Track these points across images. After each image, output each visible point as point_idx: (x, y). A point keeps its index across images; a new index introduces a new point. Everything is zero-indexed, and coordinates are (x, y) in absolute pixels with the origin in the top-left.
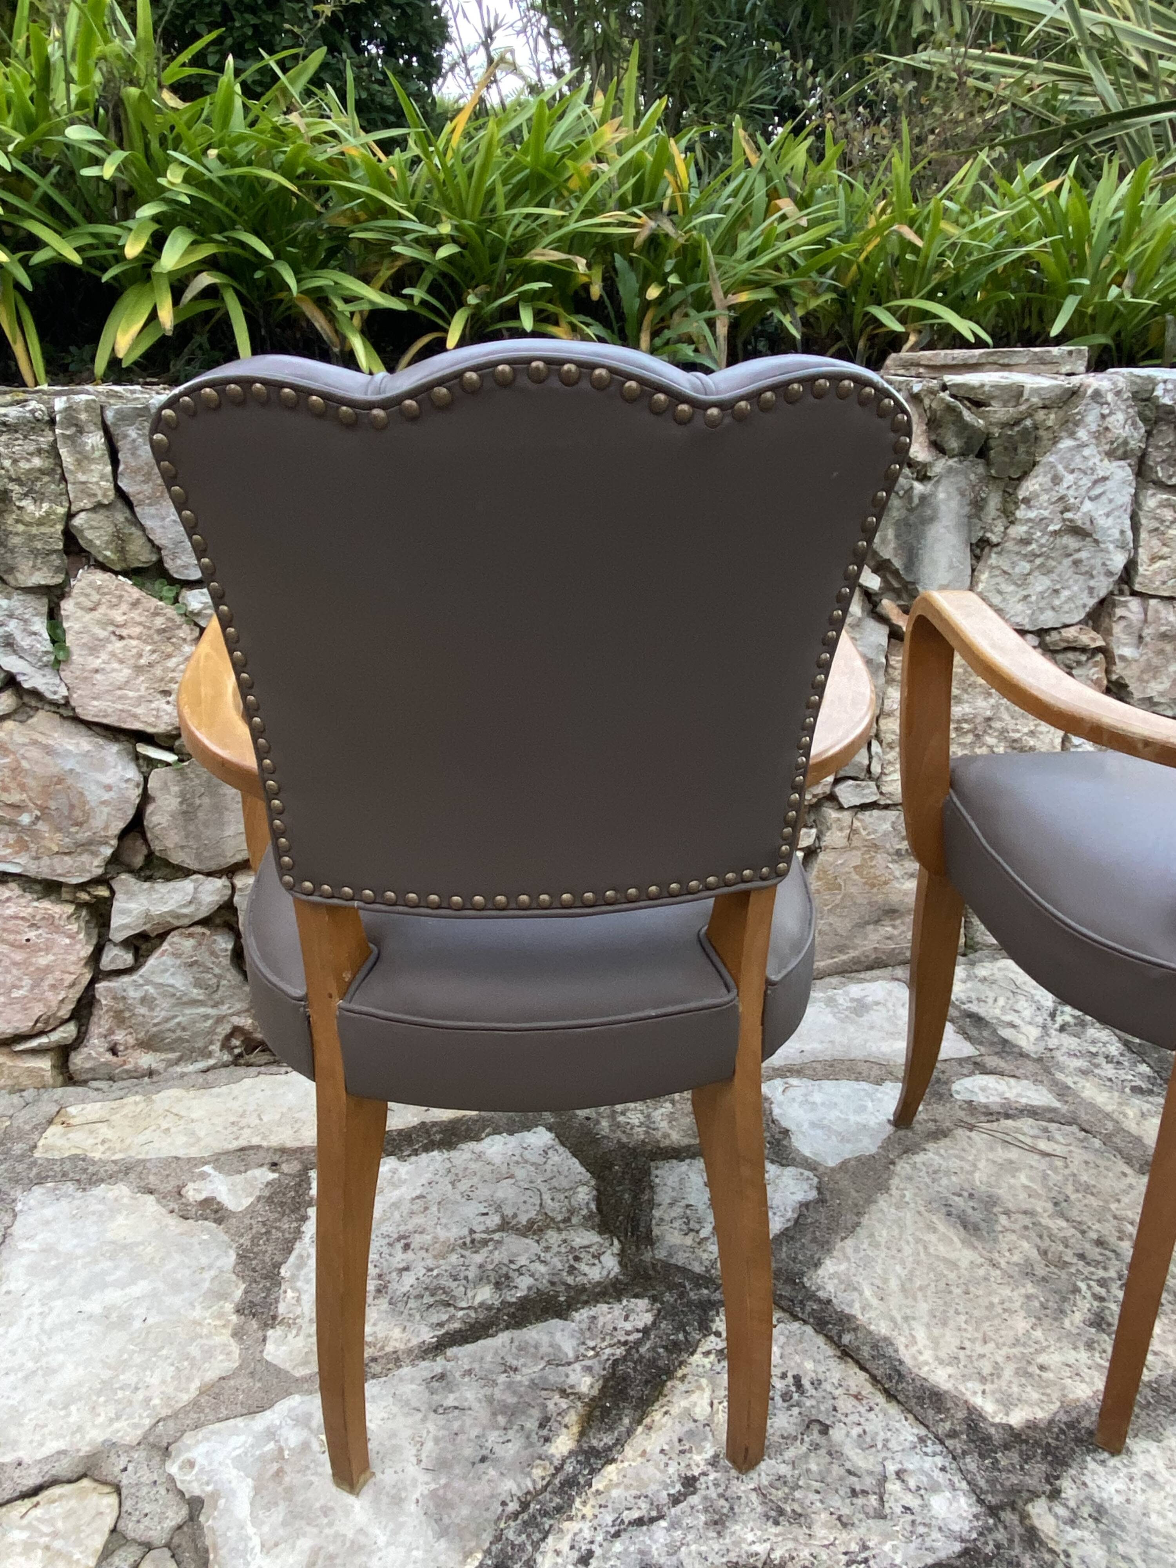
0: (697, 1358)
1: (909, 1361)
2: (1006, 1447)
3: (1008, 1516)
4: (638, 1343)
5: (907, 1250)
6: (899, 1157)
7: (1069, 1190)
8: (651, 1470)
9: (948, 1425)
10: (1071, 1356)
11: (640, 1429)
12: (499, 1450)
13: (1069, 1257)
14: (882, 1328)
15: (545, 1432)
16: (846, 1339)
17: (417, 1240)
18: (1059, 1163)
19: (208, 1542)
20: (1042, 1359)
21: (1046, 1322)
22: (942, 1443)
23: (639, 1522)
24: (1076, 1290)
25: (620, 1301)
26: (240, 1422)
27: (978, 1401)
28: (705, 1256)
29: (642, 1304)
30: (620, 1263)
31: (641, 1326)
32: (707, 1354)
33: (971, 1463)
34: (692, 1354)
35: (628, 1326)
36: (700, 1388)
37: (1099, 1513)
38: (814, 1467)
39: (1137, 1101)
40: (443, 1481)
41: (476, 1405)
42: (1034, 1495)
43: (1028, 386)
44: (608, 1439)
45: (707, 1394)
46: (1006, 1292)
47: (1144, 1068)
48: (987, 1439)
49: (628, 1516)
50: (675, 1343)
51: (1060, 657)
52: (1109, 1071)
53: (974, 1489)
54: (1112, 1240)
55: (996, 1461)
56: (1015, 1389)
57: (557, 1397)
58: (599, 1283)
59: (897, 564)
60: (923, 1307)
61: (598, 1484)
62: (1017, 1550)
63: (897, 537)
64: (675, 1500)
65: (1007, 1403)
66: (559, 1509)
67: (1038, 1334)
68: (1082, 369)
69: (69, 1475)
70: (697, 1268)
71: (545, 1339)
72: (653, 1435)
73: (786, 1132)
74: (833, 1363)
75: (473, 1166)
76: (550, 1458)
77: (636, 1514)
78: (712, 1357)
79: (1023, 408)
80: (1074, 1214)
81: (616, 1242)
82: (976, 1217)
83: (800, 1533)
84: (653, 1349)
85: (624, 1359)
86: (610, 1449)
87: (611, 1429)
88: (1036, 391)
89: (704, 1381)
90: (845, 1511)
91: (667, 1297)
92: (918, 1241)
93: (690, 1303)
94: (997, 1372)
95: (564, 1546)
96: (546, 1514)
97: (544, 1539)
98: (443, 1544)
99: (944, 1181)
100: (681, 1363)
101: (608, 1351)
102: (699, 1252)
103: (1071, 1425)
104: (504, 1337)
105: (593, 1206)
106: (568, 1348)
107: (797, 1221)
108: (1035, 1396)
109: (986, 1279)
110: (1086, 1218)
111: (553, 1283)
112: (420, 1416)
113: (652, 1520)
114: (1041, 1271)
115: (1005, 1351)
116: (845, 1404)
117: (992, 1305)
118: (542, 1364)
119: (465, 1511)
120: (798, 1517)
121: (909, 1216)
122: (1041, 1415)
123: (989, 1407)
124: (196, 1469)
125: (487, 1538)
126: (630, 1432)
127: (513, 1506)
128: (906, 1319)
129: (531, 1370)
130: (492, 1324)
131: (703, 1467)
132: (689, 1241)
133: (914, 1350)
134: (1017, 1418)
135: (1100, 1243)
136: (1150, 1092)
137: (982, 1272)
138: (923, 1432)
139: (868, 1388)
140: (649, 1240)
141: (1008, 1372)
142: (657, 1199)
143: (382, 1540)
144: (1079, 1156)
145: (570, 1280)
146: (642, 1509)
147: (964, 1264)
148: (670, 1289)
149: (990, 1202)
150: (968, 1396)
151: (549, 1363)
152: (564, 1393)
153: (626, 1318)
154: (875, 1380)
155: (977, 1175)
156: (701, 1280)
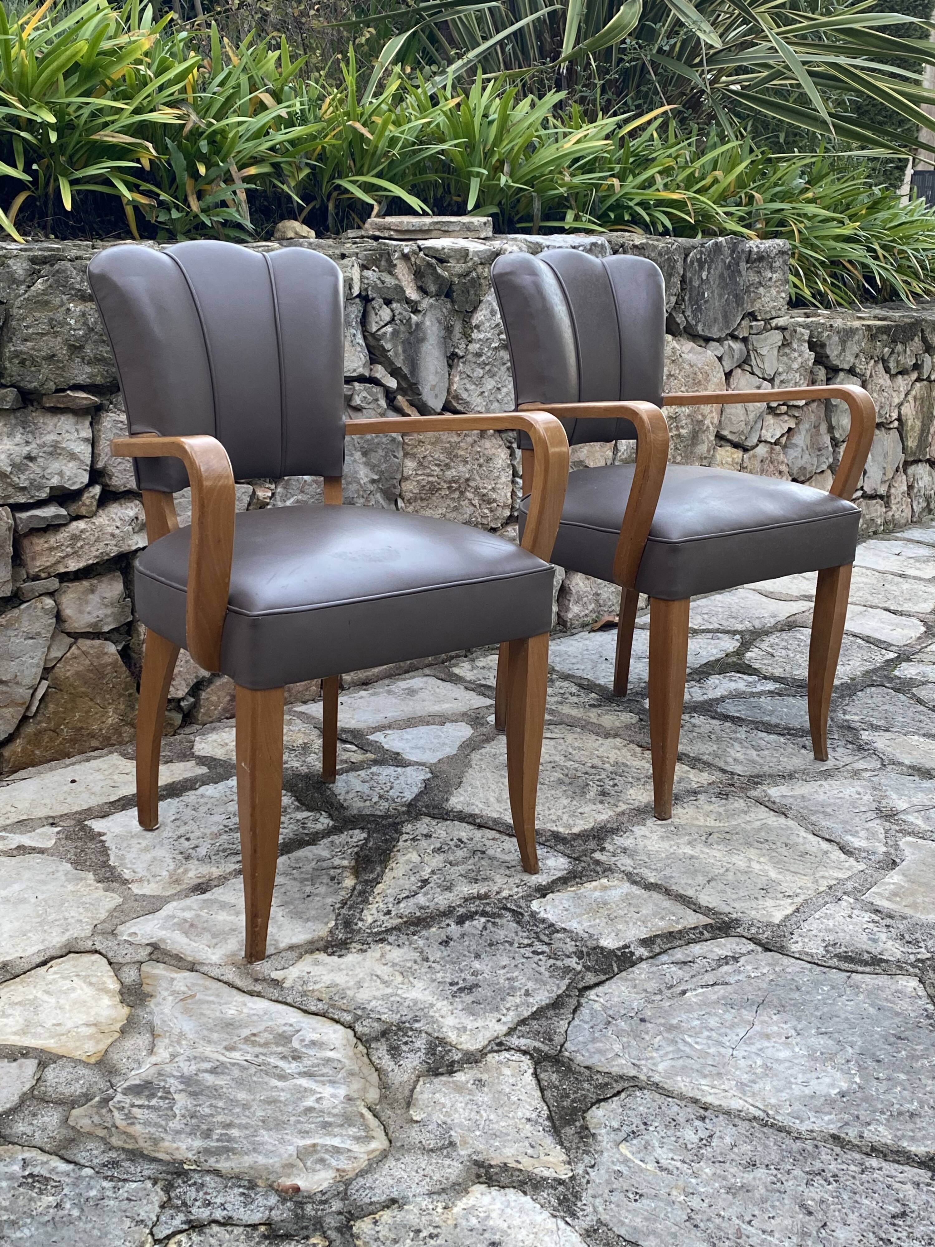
0: (401, 843)
2: (574, 840)
3: (584, 858)
4: (365, 844)
5: (493, 787)
6: (471, 751)
7: (571, 750)
8: (401, 882)
9: (544, 838)
10: (594, 807)
11: (387, 870)
12: (315, 892)
13: (579, 774)
14: (495, 815)
15: (336, 881)
16: (478, 821)
17: (191, 836)
18: (562, 741)
19: (175, 952)
20: (580, 810)
21: (577, 798)
22: (543, 845)
23: (407, 897)
24: (588, 785)
25: (342, 833)
26: (149, 917)
27: (555, 829)
28: (381, 808)
29: (357, 832)
30: (332, 820)
31: (362, 838)
32: (406, 841)
33: (561, 847)
34: (398, 842)
35: (354, 840)
36: (409, 852)
37: (625, 850)
38: (485, 864)
39: (594, 710)
42: (594, 851)
43: (471, 250)
44: (372, 876)
45: (415, 853)
46: (553, 792)
47: (593, 695)
48: (564, 839)
49: (400, 897)
50: (386, 840)
51: (503, 435)
52: (575, 699)
53: (565, 855)
54: (600, 764)
55: (572, 846)
56: (571, 822)
57: (332, 870)
58: (325, 829)
59: (406, 370)
61: (376, 891)
62: (592, 867)
63: (404, 351)
64: (421, 888)
65: (570, 827)
66: (363, 901)
67: (575, 803)
68: (490, 234)
69: (60, 954)
70: (378, 813)
71: (308, 854)
72: (394, 871)
73: (398, 754)
74: (476, 831)
75: (202, 801)
76: (346, 888)
77: (404, 895)
78: (410, 841)
79: (470, 264)
80: (577, 758)
81: (323, 813)
83: (490, 883)
84: (374, 844)
85: (361, 851)
86: (376, 879)
87: (372, 872)
88: (476, 253)
89: (410, 850)
90: (507, 872)
91: (369, 826)
93: (384, 826)
94: (559, 818)
95: (374, 911)
96: (357, 904)
97: (362, 911)
98: (310, 924)
100: (394, 846)
101: (349, 850)
102: (377, 807)
103: (602, 828)
104: (283, 859)
105: (296, 803)
106: (326, 854)
107: (426, 787)
108: (582, 822)
110: (583, 759)
111: (297, 835)
113: (414, 895)
114: (567, 780)
116: (489, 843)
118: (314, 862)
119: (313, 912)
120: (485, 880)
121: (489, 775)
122: (588, 826)
123: (561, 830)
124: (139, 935)
125: (332, 916)
126: (383, 872)
127: (338, 906)
129: (310, 865)
131: (429, 875)
132: (368, 803)
134: (576, 830)
135: (593, 767)
136: (600, 706)
139: (498, 836)
140: (344, 808)
141: (565, 817)
142: (336, 793)
144: (570, 738)
145: (306, 832)
146: (407, 893)
148: (369, 822)
150: (550, 828)
151: (318, 861)
152: (335, 868)
153: (351, 838)
154: (500, 832)
156: (385, 817)
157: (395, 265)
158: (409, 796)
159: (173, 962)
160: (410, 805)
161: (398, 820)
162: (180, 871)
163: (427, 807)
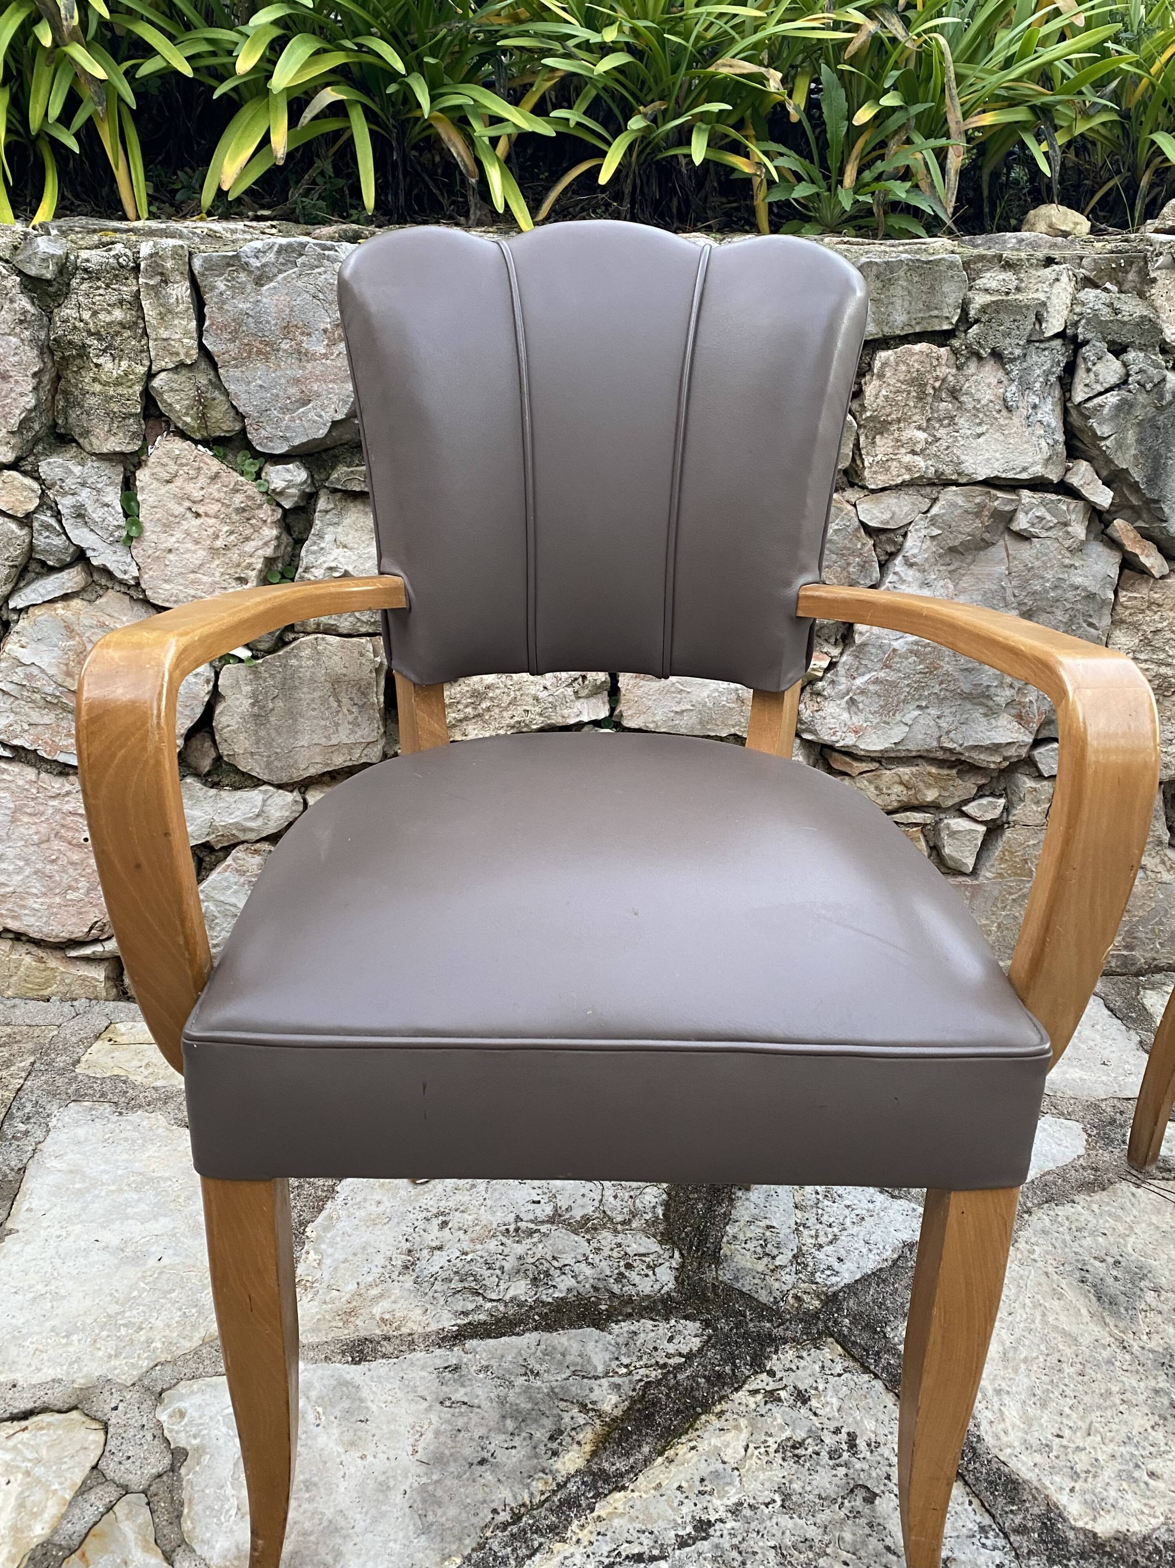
0: (741, 1396)
1: (989, 1440)
2: (1083, 1556)
4: (679, 1368)
6: (1039, 1205)
8: (662, 1506)
9: (1018, 1520)
11: (660, 1460)
12: (502, 1456)
15: (555, 1445)
17: (455, 1219)
19: (185, 1495)
20: (1152, 1466)
22: (1006, 1536)
23: (638, 1558)
25: (667, 1320)
27: (1062, 1499)
28: (777, 1285)
29: (693, 1327)
30: (676, 1278)
31: (685, 1350)
32: (756, 1392)
34: (737, 1390)
35: (671, 1348)
36: (737, 1427)
38: (848, 1536)
40: (435, 1477)
41: (485, 1404)
44: (621, 1465)
45: (745, 1435)
46: (1131, 1381)
48: (1061, 1542)
49: (627, 1550)
50: (719, 1375)
56: (1112, 1493)
57: (575, 1411)
58: (648, 1296)
59: (1137, 475)
60: (1023, 1382)
61: (602, 1509)
64: (683, 1543)
65: (1096, 1507)
66: (552, 1528)
67: (1159, 1436)
69: (59, 1405)
70: (764, 1297)
71: (575, 1347)
72: (673, 1468)
76: (553, 1473)
77: (636, 1549)
78: (759, 1397)
81: (677, 1254)
82: (1113, 1288)
84: (693, 1377)
85: (659, 1382)
86: (622, 1476)
87: (627, 1454)
89: (743, 1422)
91: (721, 1324)
92: (1037, 1305)
93: (746, 1335)
94: (1093, 1470)
96: (538, 1531)
97: (529, 1557)
98: (423, 1540)
99: (1088, 1242)
100: (722, 1398)
101: (642, 1371)
102: (770, 1280)
104: (531, 1337)
105: (660, 1211)
106: (599, 1360)
107: (895, 1262)
108: (1136, 1505)
109: (1109, 1362)
111: (596, 1289)
112: (425, 1404)
113: (653, 1559)
115: (1111, 1448)
117: (1110, 1393)
118: (568, 1373)
119: (452, 1512)
121: (1033, 1277)
122: (1137, 1528)
123: (1074, 1508)
124: (186, 1420)
125: (470, 1543)
126: (647, 1462)
127: (504, 1516)
128: (998, 1392)
129: (555, 1378)
130: (521, 1322)
131: (722, 1514)
132: (761, 1266)
133: (999, 1428)
134: (1104, 1527)
137: (1106, 1354)
138: (987, 1520)
140: (716, 1258)
141: (1108, 1474)
142: (735, 1214)
143: (360, 1526)
145: (616, 1288)
146: (645, 1545)
147: (1086, 1340)
148: (726, 1315)
149: (1139, 1274)
150: (1052, 1491)
151: (574, 1373)
152: (583, 1408)
153: (670, 1340)
155: (1131, 1240)
156: (765, 1311)
157: (1154, 280)
158: (848, 1274)
159: (163, 1518)
160: (832, 1300)
161: (779, 1332)
162: (374, 1292)
163: (855, 1318)
